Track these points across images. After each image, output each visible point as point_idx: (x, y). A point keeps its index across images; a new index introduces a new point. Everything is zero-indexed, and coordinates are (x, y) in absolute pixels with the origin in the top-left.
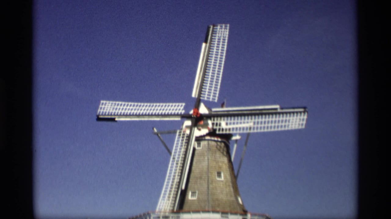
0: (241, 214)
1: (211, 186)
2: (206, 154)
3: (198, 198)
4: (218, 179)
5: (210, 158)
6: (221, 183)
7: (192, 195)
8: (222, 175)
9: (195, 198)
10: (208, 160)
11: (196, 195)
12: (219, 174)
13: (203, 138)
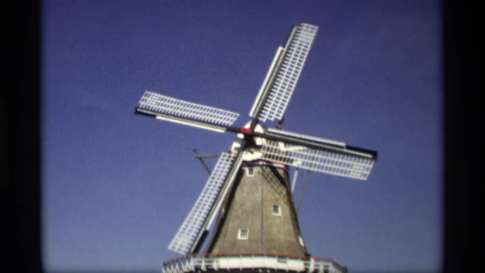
0: (303, 259)
1: (265, 223)
2: (259, 183)
3: (250, 239)
4: (275, 214)
5: (264, 188)
6: (278, 220)
7: (242, 235)
8: (280, 209)
9: (245, 238)
10: (262, 190)
11: (246, 235)
12: (276, 208)
13: (257, 163)
